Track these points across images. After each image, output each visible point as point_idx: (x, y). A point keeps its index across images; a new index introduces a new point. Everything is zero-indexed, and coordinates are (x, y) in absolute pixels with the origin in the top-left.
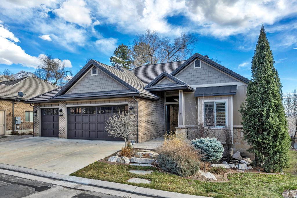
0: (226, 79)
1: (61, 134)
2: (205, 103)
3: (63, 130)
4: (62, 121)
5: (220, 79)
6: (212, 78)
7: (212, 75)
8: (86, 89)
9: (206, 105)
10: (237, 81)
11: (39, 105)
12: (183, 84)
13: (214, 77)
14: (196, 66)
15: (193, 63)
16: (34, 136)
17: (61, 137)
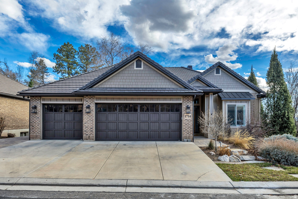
0: (241, 86)
1: (88, 135)
2: (228, 105)
3: (91, 131)
4: (89, 119)
5: (237, 87)
6: (230, 84)
7: (230, 82)
8: (126, 83)
9: (229, 107)
10: (250, 89)
11: (40, 98)
12: (217, 88)
13: (232, 84)
14: (216, 73)
15: (214, 70)
16: (30, 140)
17: (87, 139)
